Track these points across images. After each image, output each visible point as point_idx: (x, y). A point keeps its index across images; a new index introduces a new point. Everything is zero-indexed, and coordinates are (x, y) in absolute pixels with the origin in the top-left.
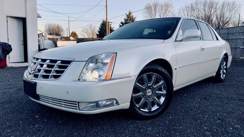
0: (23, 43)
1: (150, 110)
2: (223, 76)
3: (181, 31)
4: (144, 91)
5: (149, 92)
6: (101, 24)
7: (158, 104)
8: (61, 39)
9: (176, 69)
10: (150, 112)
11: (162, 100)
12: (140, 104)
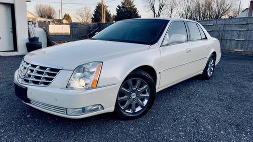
0: (12, 30)
1: (134, 111)
2: (210, 73)
3: (167, 36)
4: (129, 94)
5: (134, 96)
6: (97, 7)
7: (142, 106)
8: (53, 22)
9: (160, 73)
10: (134, 113)
11: (146, 102)
12: (125, 106)
